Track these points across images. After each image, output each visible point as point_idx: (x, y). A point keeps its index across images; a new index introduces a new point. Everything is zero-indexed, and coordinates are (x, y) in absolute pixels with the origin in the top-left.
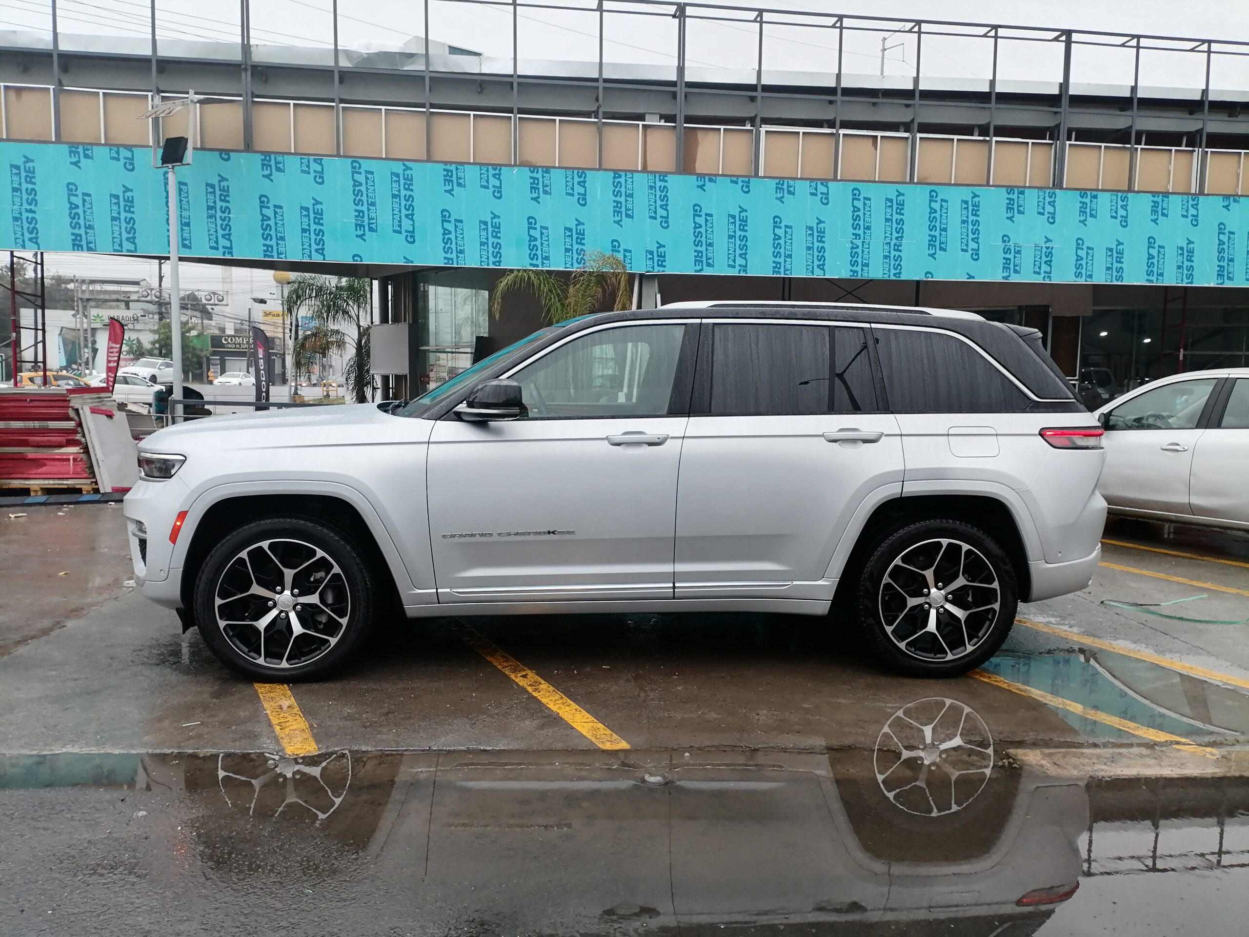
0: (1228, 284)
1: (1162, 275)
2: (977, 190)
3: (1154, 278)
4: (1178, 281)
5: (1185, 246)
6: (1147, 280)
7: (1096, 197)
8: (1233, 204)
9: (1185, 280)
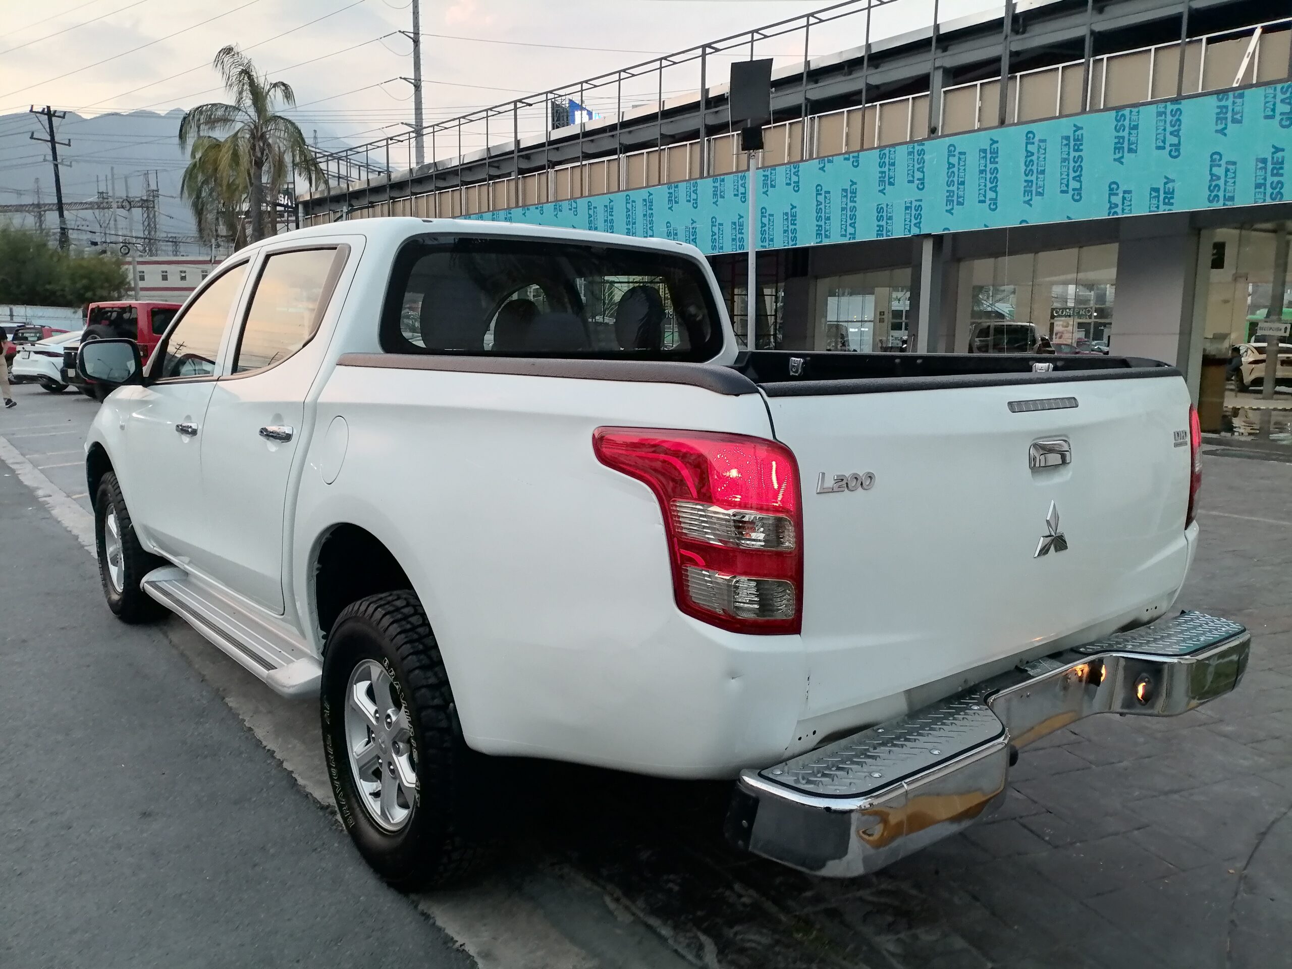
0: (826, 242)
1: (772, 240)
2: (651, 190)
3: (766, 244)
4: (786, 244)
5: (789, 211)
6: (762, 246)
7: (723, 180)
8: (828, 166)
9: (791, 243)
